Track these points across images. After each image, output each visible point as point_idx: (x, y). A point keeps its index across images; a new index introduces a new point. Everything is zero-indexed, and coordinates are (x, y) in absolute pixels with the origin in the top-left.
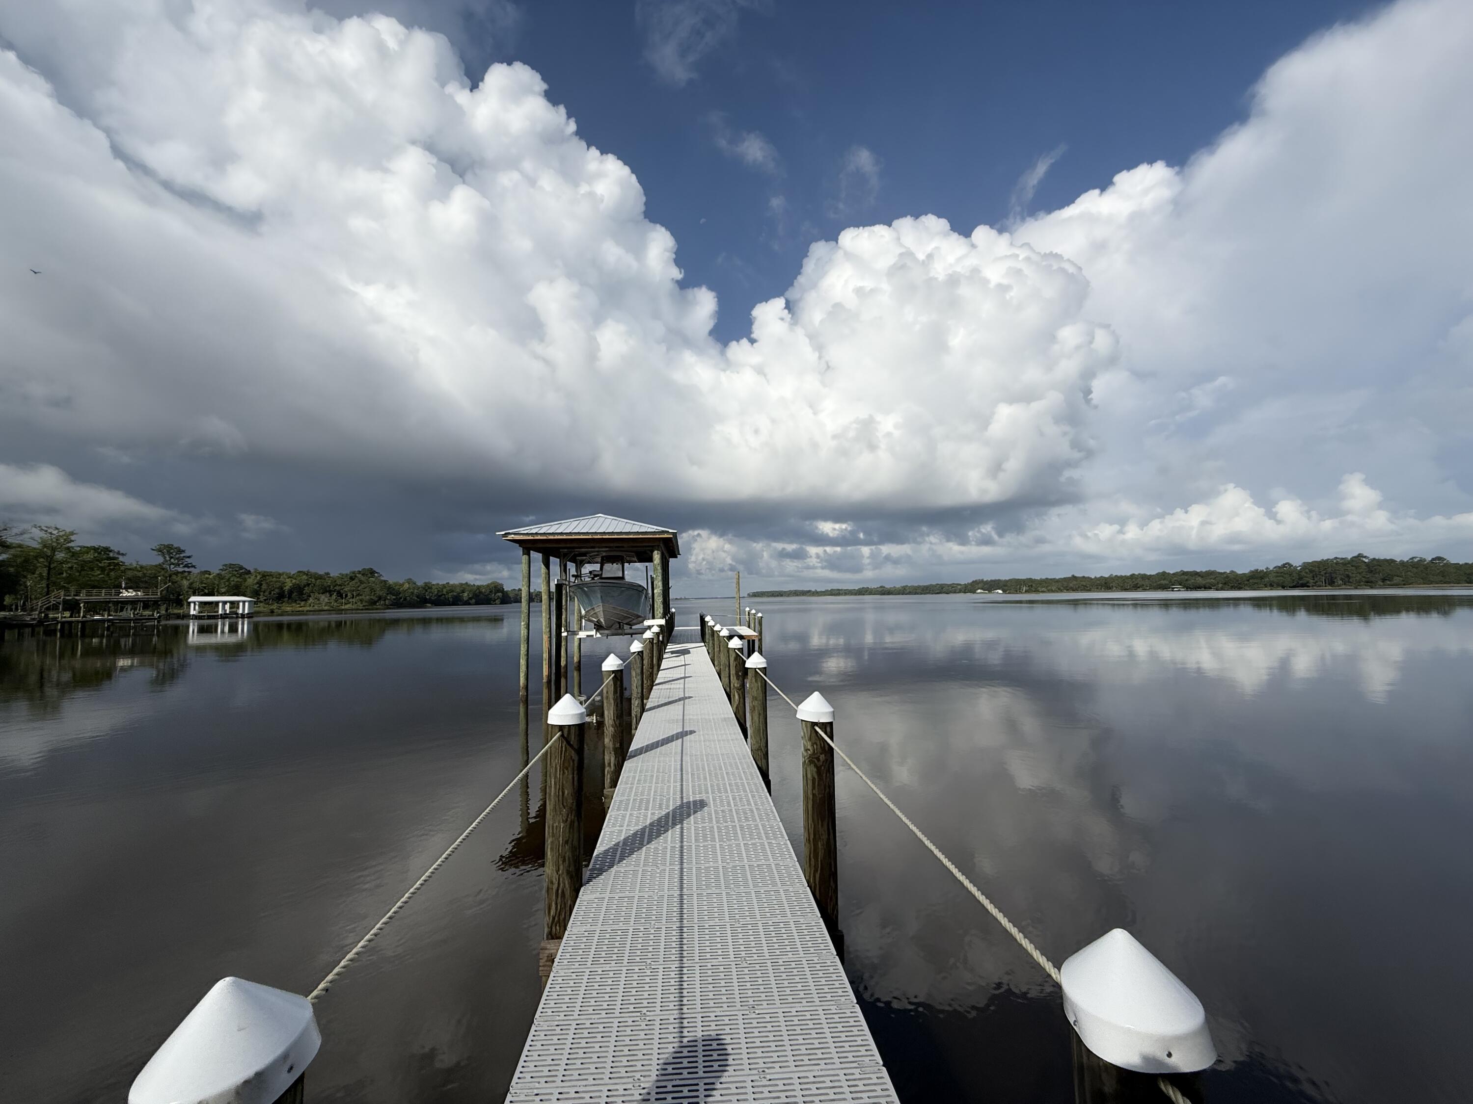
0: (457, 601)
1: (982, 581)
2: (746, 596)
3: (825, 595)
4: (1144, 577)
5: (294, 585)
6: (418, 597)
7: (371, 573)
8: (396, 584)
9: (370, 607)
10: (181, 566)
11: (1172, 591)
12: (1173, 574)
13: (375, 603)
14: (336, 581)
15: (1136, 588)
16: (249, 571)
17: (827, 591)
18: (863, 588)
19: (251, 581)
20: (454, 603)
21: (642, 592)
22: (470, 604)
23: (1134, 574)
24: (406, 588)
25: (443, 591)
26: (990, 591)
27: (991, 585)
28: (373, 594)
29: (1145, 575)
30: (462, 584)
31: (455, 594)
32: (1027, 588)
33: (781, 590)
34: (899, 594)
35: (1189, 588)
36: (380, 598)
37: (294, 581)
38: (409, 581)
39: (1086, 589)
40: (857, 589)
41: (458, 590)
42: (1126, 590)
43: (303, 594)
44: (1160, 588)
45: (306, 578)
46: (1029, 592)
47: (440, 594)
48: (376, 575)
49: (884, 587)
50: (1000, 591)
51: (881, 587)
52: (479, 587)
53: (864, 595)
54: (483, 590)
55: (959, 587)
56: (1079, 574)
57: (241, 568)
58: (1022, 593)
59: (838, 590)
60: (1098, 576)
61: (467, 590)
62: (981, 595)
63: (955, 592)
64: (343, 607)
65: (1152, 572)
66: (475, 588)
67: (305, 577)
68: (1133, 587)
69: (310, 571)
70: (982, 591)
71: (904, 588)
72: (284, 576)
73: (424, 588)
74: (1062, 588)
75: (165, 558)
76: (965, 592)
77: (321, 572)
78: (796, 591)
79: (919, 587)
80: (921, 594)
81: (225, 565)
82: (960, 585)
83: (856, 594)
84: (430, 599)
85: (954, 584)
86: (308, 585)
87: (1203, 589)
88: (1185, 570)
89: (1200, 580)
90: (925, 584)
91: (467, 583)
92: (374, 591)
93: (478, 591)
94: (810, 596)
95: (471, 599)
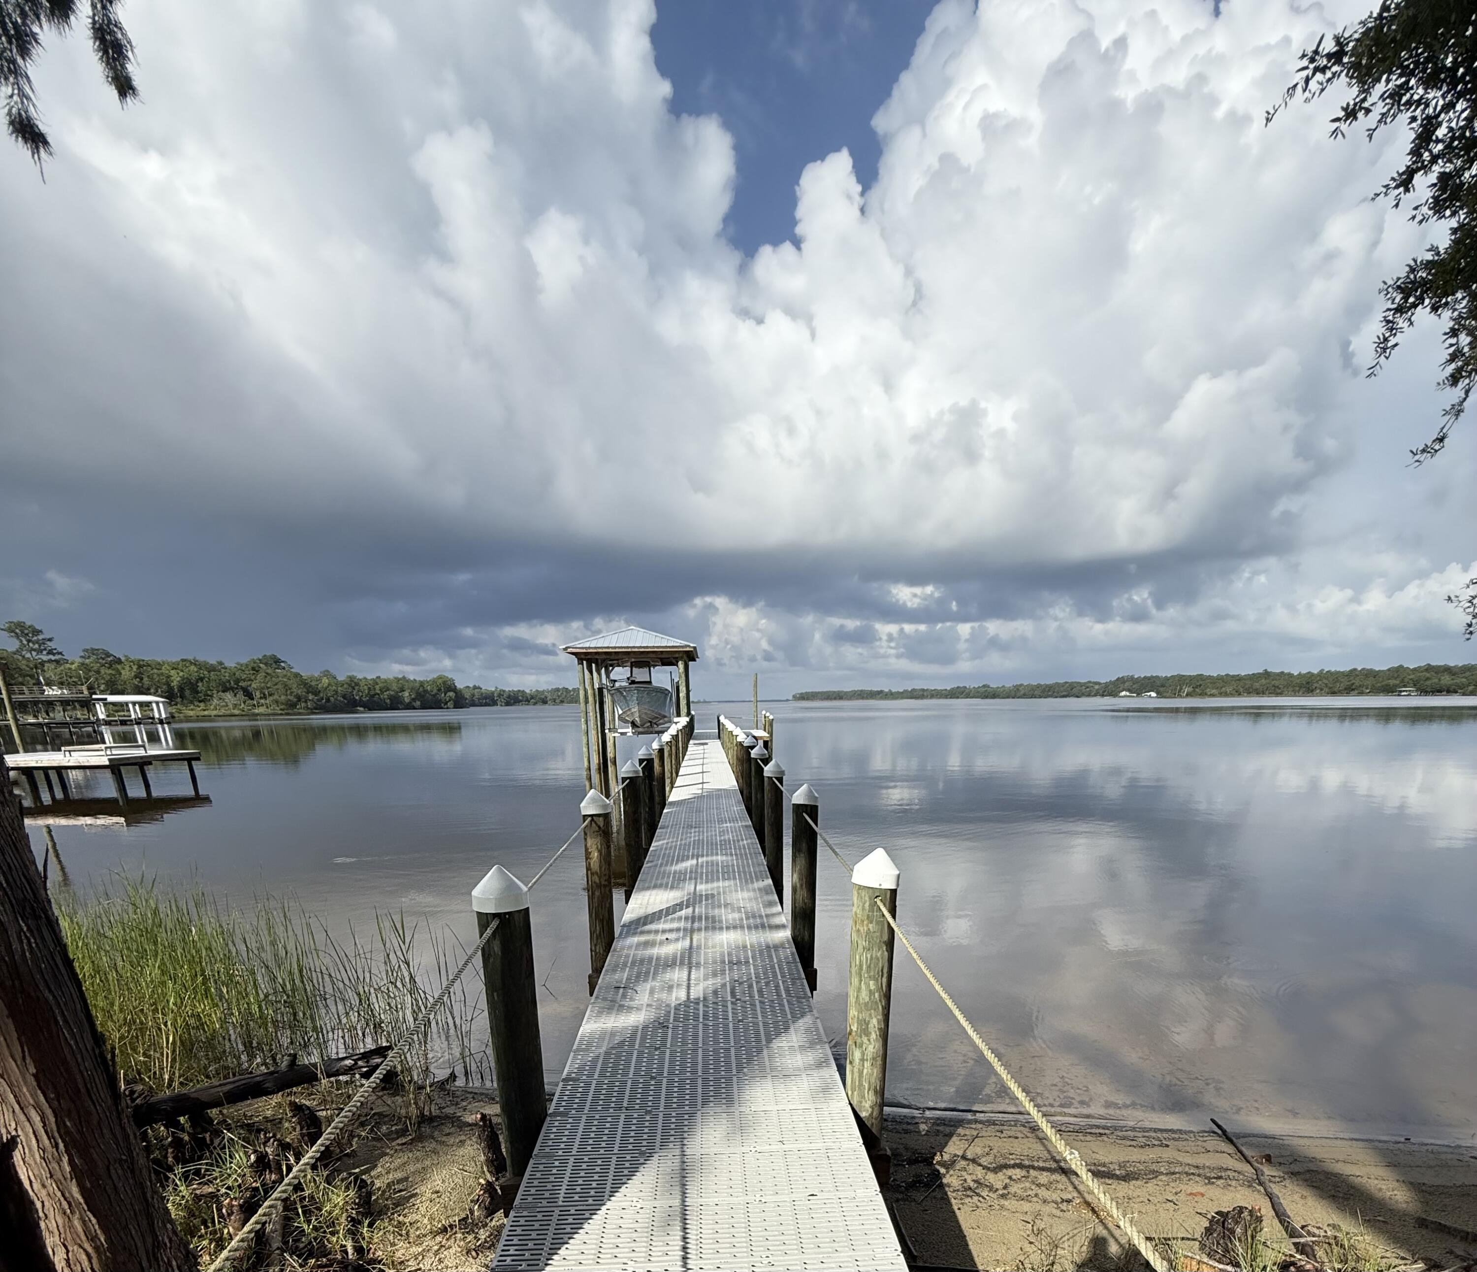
0: (395, 704)
1: (1132, 677)
2: (791, 698)
3: (902, 698)
4: (1369, 674)
5: (183, 678)
6: (344, 697)
7: (276, 662)
8: (312, 678)
9: (290, 711)
10: (45, 652)
11: (1399, 695)
12: (1415, 670)
13: (293, 705)
14: (235, 674)
15: (1349, 690)
16: (119, 659)
17: (905, 691)
18: (958, 687)
19: (126, 673)
20: (393, 707)
21: (667, 695)
22: (414, 708)
23: (1355, 670)
24: (326, 685)
25: (375, 689)
26: (1139, 694)
27: (1143, 684)
28: (289, 692)
29: (1371, 670)
30: (398, 680)
31: (392, 693)
32: (1191, 689)
33: (841, 690)
34: (1008, 697)
35: (1424, 691)
36: (299, 699)
37: (181, 674)
38: (327, 673)
39: (1277, 691)
40: (948, 689)
41: (395, 687)
42: (1333, 693)
43: (198, 692)
44: (1383, 691)
45: (196, 669)
46: (1192, 696)
47: (372, 693)
48: (282, 664)
49: (989, 687)
50: (1153, 694)
51: (984, 686)
52: (422, 684)
53: (958, 698)
54: (429, 688)
55: (1097, 687)
56: (1275, 669)
57: (108, 655)
58: (1181, 696)
59: (923, 690)
60: (1304, 672)
61: (406, 687)
62: (1126, 700)
63: (1089, 695)
64: (256, 711)
65: (1381, 666)
66: (417, 685)
67: (193, 668)
68: (1345, 689)
69: (197, 658)
70: (1128, 694)
71: (1017, 688)
72: (166, 665)
73: (350, 685)
74: (1241, 690)
75: (21, 641)
76: (1103, 696)
77: (213, 661)
78: (861, 691)
79: (1039, 686)
80: (1040, 697)
81: (86, 650)
82: (1099, 684)
83: (946, 697)
84: (361, 700)
85: (1090, 682)
86: (201, 679)
87: (1445, 693)
88: (1433, 664)
89: (1446, 680)
90: (1048, 683)
91: (404, 677)
92: (290, 689)
93: (421, 689)
94: (881, 699)
95: (414, 700)
